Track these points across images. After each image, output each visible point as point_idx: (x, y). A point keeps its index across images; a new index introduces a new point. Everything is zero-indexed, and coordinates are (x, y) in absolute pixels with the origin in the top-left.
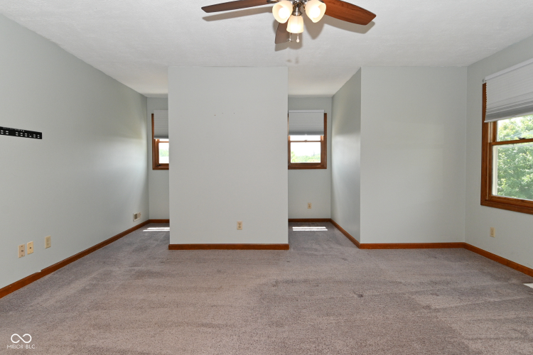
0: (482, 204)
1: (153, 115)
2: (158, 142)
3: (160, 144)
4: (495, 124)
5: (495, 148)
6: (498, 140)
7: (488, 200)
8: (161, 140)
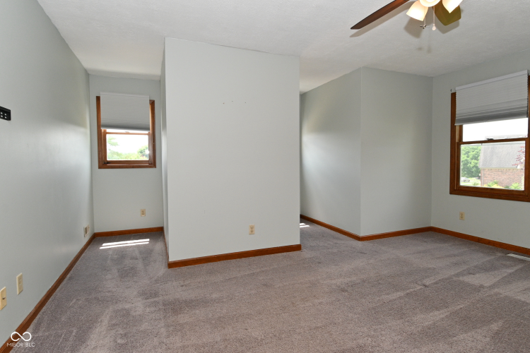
0: (451, 193)
1: (98, 98)
2: (106, 133)
3: (107, 135)
4: (461, 128)
5: (463, 147)
6: (464, 140)
7: (456, 189)
8: (108, 130)
